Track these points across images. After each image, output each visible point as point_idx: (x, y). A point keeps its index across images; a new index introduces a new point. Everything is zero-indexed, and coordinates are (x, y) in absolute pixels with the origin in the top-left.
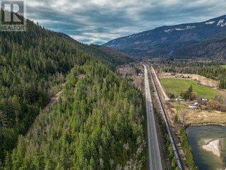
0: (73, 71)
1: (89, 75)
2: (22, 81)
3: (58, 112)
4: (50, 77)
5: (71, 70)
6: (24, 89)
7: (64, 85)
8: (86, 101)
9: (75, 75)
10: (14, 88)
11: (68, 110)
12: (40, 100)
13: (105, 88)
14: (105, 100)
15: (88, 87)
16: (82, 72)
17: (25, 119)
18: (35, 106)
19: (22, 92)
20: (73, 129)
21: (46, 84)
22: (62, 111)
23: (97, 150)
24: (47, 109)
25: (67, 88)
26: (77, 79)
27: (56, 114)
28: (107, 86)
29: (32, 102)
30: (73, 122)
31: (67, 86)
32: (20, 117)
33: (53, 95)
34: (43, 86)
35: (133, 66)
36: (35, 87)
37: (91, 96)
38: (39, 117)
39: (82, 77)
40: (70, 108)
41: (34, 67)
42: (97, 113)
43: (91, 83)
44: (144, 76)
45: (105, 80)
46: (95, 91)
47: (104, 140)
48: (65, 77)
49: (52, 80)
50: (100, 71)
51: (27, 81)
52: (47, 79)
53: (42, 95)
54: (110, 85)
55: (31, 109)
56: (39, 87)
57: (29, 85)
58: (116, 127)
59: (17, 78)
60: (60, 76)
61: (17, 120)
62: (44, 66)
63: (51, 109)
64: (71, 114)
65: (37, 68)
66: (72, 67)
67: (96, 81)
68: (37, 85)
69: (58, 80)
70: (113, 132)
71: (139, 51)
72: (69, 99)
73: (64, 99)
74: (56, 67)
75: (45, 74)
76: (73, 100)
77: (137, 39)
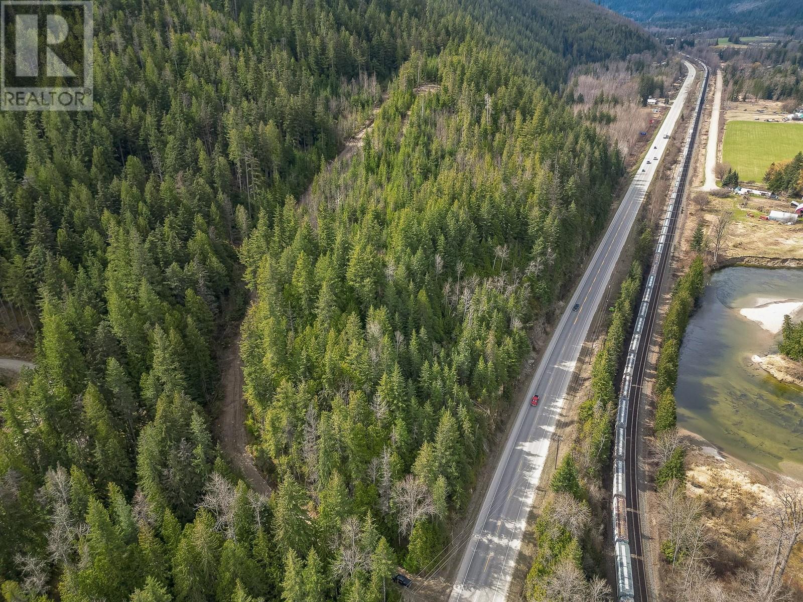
0: (405, 71)
1: (449, 85)
2: (282, 91)
3: (362, 171)
4: (344, 88)
5: (402, 71)
6: (287, 110)
7: (378, 111)
8: (429, 153)
9: (412, 83)
11: (383, 168)
12: (321, 143)
13: (486, 119)
14: (481, 156)
15: (441, 120)
16: (433, 77)
17: (292, 178)
18: (311, 155)
19: (283, 118)
20: (391, 206)
21: (333, 104)
22: (370, 169)
24: (336, 163)
25: (386, 117)
26: (413, 96)
27: (355, 176)
28: (495, 120)
29: (302, 144)
30: (391, 193)
31: (385, 112)
32: (282, 172)
33: (352, 137)
34: (327, 107)
36: (309, 108)
37: (443, 140)
38: (321, 178)
39: (428, 90)
40: (390, 165)
41: (307, 55)
43: (450, 107)
45: (489, 100)
46: (459, 130)
48: (384, 90)
49: (348, 95)
50: (483, 73)
51: (293, 90)
52: (335, 93)
53: (327, 131)
54: (503, 118)
55: (303, 160)
56: (320, 108)
57: (295, 101)
59: (270, 83)
60: (371, 87)
61: (276, 175)
62: (331, 53)
63: (344, 167)
64: (389, 179)
65: (311, 59)
66: (406, 58)
67: (463, 105)
68: (314, 106)
69: (364, 96)
72: (388, 144)
73: (377, 145)
74: (360, 60)
75: (332, 78)
76: (397, 148)
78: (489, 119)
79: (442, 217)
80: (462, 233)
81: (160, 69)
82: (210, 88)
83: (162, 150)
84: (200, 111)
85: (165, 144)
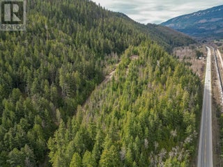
0: (127, 51)
1: (143, 56)
2: (83, 59)
3: (111, 89)
4: (106, 57)
5: (126, 51)
6: (84, 66)
7: (117, 65)
8: (137, 82)
9: (129, 55)
10: (77, 64)
11: (119, 89)
12: (96, 78)
13: (157, 71)
14: (157, 84)
15: (140, 69)
16: (136, 53)
17: (84, 92)
18: (92, 82)
19: (83, 69)
20: (123, 107)
21: (102, 63)
22: (114, 90)
23: (143, 130)
24: (101, 86)
25: (120, 68)
26: (130, 60)
27: (108, 91)
28: (161, 69)
29: (89, 78)
30: (123, 100)
31: (120, 66)
32: (80, 90)
33: (108, 74)
34: (99, 64)
35: (193, 48)
36: (93, 65)
37: (142, 78)
38: (95, 92)
39: (135, 58)
40: (121, 87)
41: (94, 46)
42: (146, 95)
43: (143, 64)
44: (205, 61)
45: (158, 62)
46: (147, 73)
47: (151, 122)
48: (119, 57)
49: (107, 60)
50: (155, 52)
51: (87, 59)
52: (103, 59)
53: (99, 73)
54: (164, 68)
55: (89, 84)
56: (96, 66)
57: (88, 63)
58: (165, 112)
59: (79, 56)
60: (115, 57)
61: (77, 92)
62: (102, 46)
63: (105, 86)
64: (121, 93)
65: (95, 48)
66: (127, 47)
67: (148, 64)
68: (95, 64)
69: (113, 60)
70: (161, 117)
71: (204, 31)
72: (121, 79)
73: (117, 78)
74: (112, 48)
75: (102, 54)
76: (125, 80)
77: (203, 17)
78: (159, 69)
79: (146, 117)
80: (156, 125)
81: (40, 52)
82: (57, 59)
83: (31, 84)
84: (51, 67)
85: (33, 81)
